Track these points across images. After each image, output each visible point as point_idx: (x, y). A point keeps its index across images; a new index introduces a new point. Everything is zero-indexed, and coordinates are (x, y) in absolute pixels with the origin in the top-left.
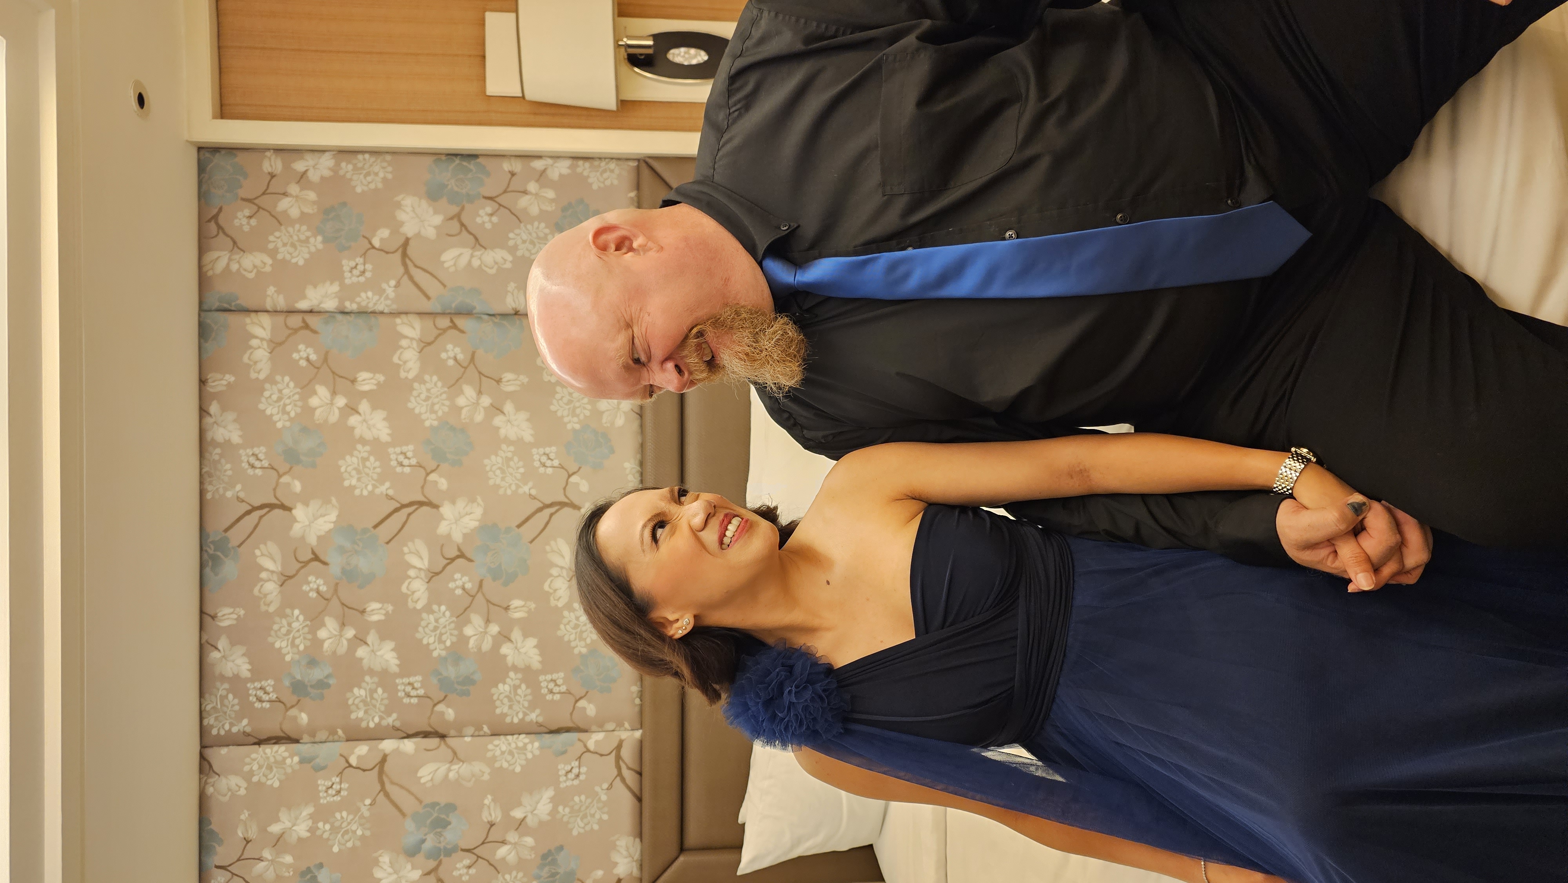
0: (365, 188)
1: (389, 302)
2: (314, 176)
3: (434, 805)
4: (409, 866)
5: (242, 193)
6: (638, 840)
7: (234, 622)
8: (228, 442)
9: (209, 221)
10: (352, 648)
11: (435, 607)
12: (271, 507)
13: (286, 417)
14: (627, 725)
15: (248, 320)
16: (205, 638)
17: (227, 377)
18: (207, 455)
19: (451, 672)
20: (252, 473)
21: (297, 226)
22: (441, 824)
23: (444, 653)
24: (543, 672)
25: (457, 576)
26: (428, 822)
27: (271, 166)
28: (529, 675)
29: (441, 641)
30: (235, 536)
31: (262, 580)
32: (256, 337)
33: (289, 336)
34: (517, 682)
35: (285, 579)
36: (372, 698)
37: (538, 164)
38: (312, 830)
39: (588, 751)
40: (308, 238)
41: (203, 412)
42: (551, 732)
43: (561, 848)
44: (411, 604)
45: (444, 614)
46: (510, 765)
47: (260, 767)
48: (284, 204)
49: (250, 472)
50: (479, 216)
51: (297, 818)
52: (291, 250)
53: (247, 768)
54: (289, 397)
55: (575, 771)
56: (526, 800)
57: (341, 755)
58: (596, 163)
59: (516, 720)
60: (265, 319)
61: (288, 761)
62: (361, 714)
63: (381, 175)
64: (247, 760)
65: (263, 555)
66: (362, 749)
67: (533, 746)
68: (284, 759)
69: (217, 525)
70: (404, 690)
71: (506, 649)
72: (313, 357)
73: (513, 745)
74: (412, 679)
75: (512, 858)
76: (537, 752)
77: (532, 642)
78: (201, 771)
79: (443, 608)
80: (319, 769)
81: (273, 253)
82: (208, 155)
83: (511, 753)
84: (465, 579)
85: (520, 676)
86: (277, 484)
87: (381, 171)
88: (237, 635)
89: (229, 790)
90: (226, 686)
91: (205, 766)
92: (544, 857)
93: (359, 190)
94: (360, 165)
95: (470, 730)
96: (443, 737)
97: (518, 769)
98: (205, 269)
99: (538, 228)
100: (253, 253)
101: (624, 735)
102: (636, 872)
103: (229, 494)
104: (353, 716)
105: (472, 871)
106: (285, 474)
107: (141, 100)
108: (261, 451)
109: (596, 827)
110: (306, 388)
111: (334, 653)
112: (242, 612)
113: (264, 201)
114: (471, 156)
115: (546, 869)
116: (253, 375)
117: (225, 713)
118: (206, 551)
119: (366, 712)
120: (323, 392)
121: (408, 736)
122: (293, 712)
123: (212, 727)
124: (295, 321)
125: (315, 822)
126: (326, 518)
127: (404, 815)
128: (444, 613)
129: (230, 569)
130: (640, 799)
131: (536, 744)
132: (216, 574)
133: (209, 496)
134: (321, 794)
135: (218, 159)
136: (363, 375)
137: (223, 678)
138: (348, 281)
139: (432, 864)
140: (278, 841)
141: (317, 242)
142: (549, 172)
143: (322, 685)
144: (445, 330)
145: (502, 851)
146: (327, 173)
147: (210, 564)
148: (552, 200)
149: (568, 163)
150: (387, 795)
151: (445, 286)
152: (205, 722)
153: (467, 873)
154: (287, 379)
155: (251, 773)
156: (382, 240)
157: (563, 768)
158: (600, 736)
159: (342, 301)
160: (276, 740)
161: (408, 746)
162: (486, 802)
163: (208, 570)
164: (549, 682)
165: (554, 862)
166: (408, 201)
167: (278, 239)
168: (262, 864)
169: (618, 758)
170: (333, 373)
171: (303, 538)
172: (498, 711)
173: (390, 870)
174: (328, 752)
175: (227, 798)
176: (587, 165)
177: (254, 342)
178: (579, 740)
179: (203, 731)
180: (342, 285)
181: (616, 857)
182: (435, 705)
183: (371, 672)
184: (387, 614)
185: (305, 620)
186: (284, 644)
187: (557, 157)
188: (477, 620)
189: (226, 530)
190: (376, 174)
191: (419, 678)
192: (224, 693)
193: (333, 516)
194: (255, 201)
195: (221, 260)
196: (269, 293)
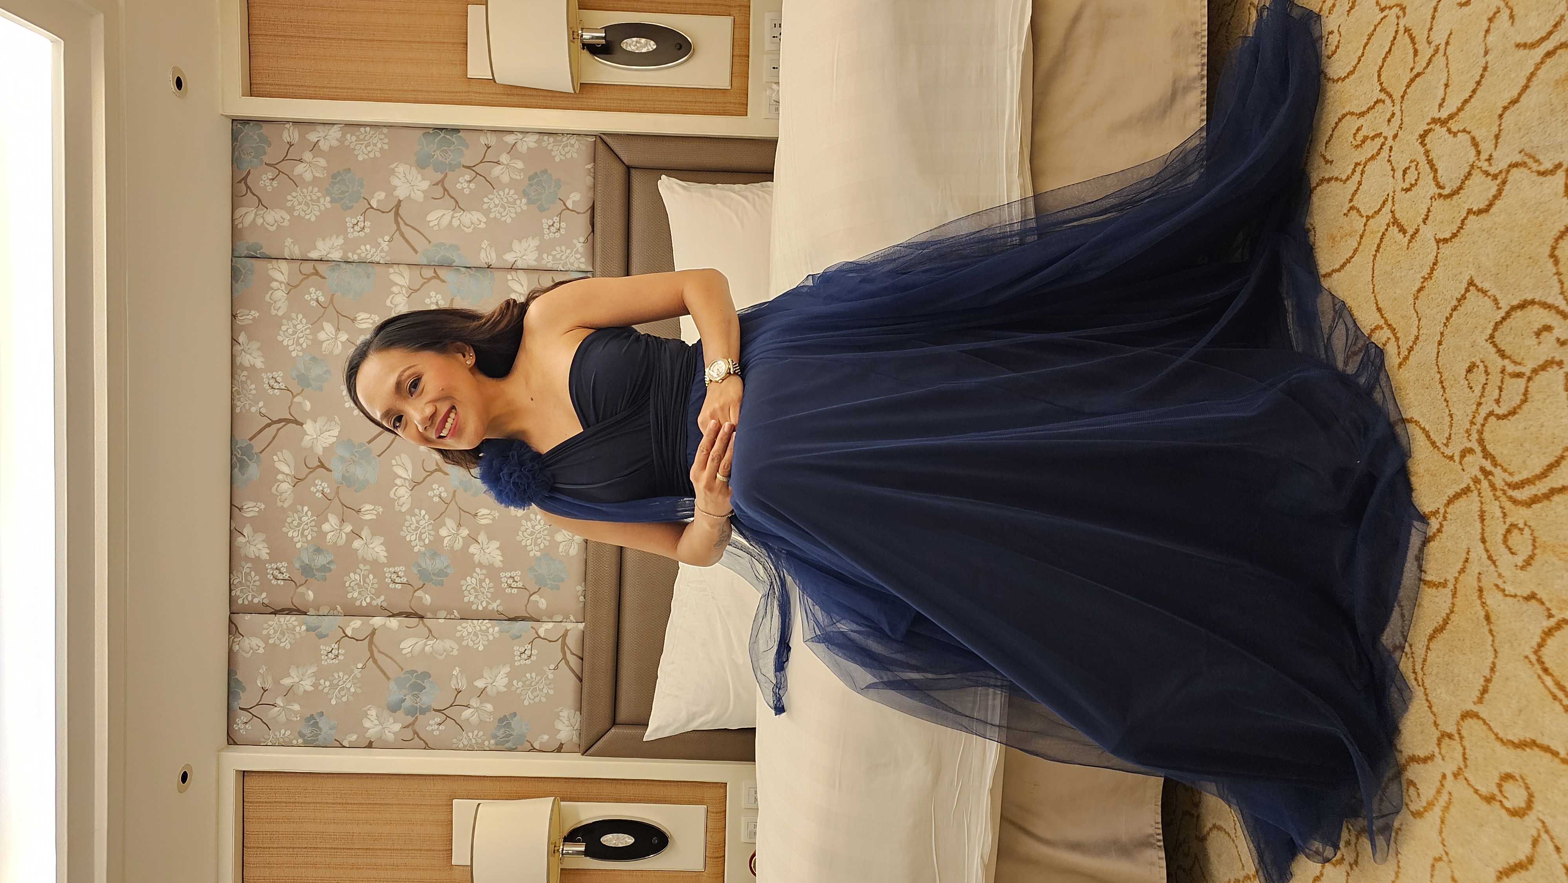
0: (366, 157)
1: (383, 254)
2: (324, 146)
3: (413, 672)
4: (391, 720)
5: (266, 159)
6: (578, 713)
7: (257, 514)
8: (253, 366)
9: (240, 182)
10: (349, 541)
11: (417, 511)
12: (287, 421)
13: (299, 348)
14: (572, 618)
15: (270, 266)
16: (233, 525)
17: (253, 312)
18: (236, 376)
19: (428, 564)
20: (271, 393)
21: (310, 188)
22: (418, 688)
23: (423, 549)
24: (503, 570)
25: (435, 486)
26: (408, 685)
27: (290, 136)
28: (492, 571)
29: (420, 539)
30: (258, 444)
31: (279, 481)
32: (276, 281)
33: (302, 280)
34: (483, 577)
35: (297, 481)
36: (365, 582)
37: (510, 139)
38: (315, 685)
39: (539, 637)
40: (319, 198)
41: (234, 341)
42: (509, 620)
43: (515, 714)
44: (397, 508)
45: (424, 518)
46: (474, 644)
47: (275, 632)
48: (300, 169)
49: (270, 391)
50: (459, 182)
51: (303, 675)
52: (305, 208)
53: (265, 632)
54: (302, 332)
55: (528, 652)
56: (486, 673)
57: (339, 627)
58: (559, 138)
59: (480, 608)
60: (283, 265)
61: (298, 629)
62: (356, 595)
63: (379, 145)
64: (265, 626)
65: (279, 460)
66: (357, 623)
67: (494, 629)
68: (295, 627)
69: (244, 435)
70: (390, 577)
71: (473, 549)
72: (322, 299)
73: (478, 628)
74: (397, 569)
75: (474, 719)
76: (497, 635)
77: (495, 544)
78: (230, 633)
79: (423, 512)
80: (321, 636)
81: (290, 210)
82: (239, 126)
83: (476, 634)
84: (442, 489)
85: (484, 571)
86: (292, 403)
87: (379, 143)
88: (261, 524)
89: (251, 648)
90: (249, 565)
91: (233, 628)
92: (501, 720)
93: (360, 158)
94: (362, 137)
95: (443, 614)
96: (422, 617)
97: (481, 648)
98: (236, 222)
99: (508, 194)
100: (274, 210)
101: (569, 626)
102: (575, 739)
103: (253, 409)
104: (349, 596)
105: (442, 727)
106: (298, 394)
107: (179, 83)
108: (279, 375)
109: (544, 700)
110: (316, 324)
111: (335, 543)
112: (263, 506)
113: (282, 166)
114: (455, 130)
115: (502, 730)
116: (274, 312)
117: (248, 587)
118: (235, 455)
119: (360, 593)
120: (329, 328)
121: (393, 615)
122: (302, 589)
123: (239, 597)
124: (307, 268)
125: (318, 679)
126: (330, 433)
127: (388, 678)
128: (424, 516)
129: (253, 470)
130: (581, 680)
131: (497, 629)
132: (243, 475)
133: (238, 410)
134: (323, 657)
135: (248, 129)
136: (362, 316)
137: (247, 559)
138: (350, 236)
139: (410, 719)
140: (289, 691)
141: (326, 202)
142: (518, 145)
143: (324, 569)
144: (430, 279)
145: (467, 713)
146: (335, 143)
147: (238, 465)
148: (521, 170)
149: (537, 136)
150: (375, 661)
151: (430, 242)
152: (233, 593)
153: (438, 729)
154: (300, 316)
155: (268, 636)
156: (378, 201)
157: (518, 649)
158: (551, 625)
159: (345, 253)
160: (289, 611)
161: (394, 623)
162: (455, 672)
163: (236, 470)
164: (508, 578)
165: (509, 724)
166: (401, 169)
167: (294, 198)
168: (277, 709)
169: (564, 644)
170: (337, 312)
171: (312, 448)
172: (466, 600)
173: (377, 722)
174: (328, 624)
175: (249, 655)
176: (551, 140)
177: (275, 285)
178: (532, 627)
179: (231, 600)
180: (346, 238)
181: (559, 725)
182: (415, 591)
183: (364, 561)
184: (378, 515)
185: (312, 516)
186: (295, 534)
187: (525, 132)
188: (450, 523)
189: (251, 439)
190: (375, 145)
191: (402, 568)
192: (248, 570)
193: (336, 432)
194: (277, 166)
195: (249, 215)
196: (287, 244)
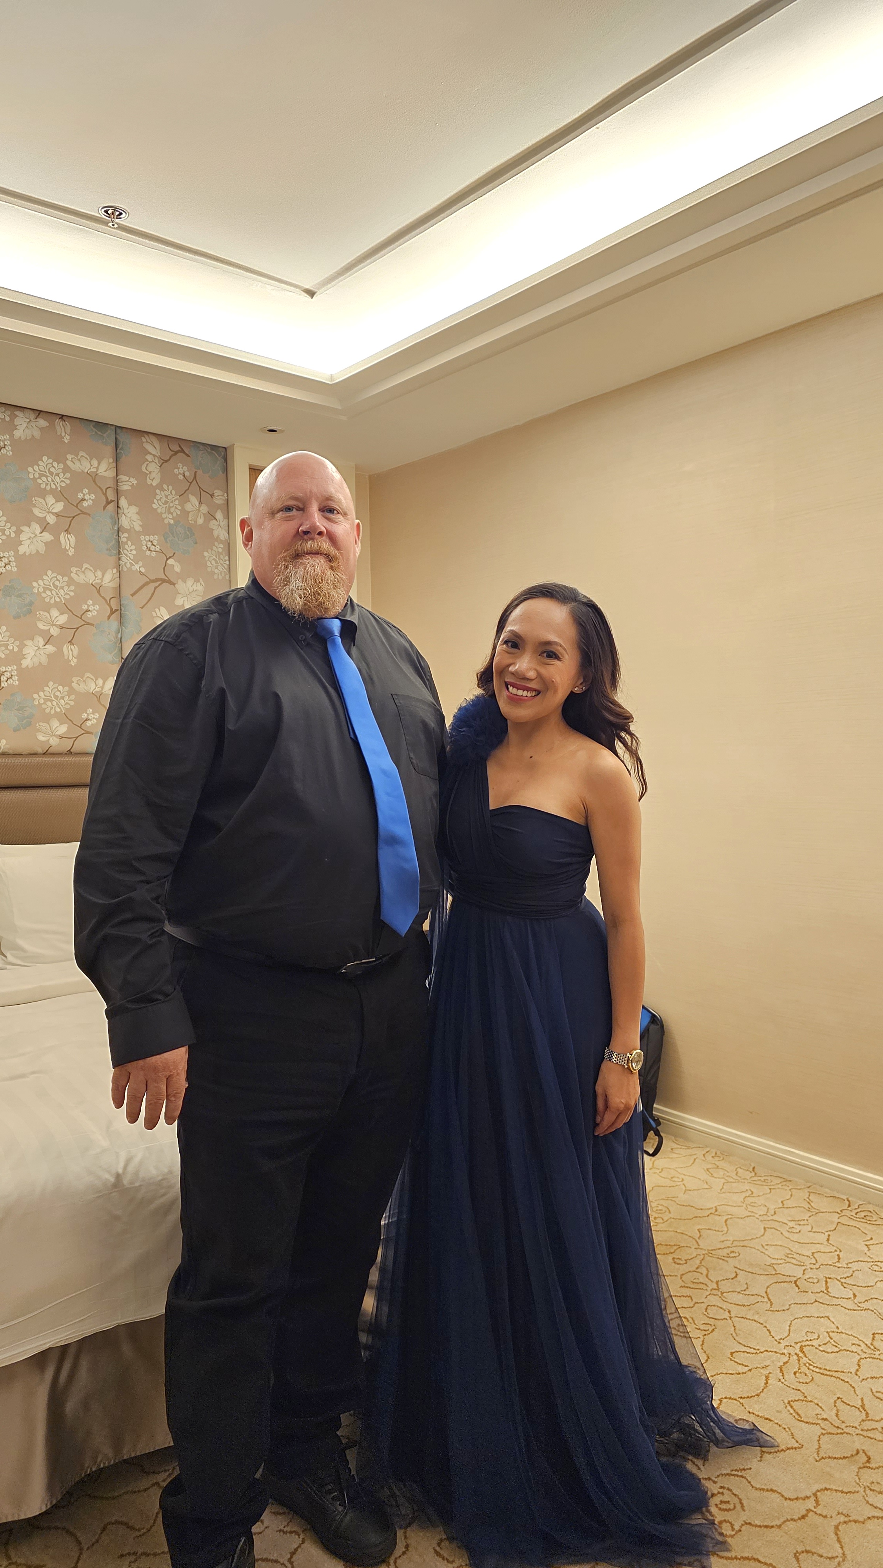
0: (207, 559)
1: (128, 565)
2: (213, 524)
5: (200, 473)
8: (15, 427)
9: (180, 446)
13: (37, 476)
15: (111, 460)
17: (68, 437)
21: (179, 507)
27: (218, 496)
32: (99, 465)
33: (101, 489)
40: (172, 514)
41: (39, 413)
48: (194, 500)
52: (163, 501)
54: (53, 481)
60: (111, 474)
72: (86, 504)
81: (160, 487)
82: (223, 453)
87: (218, 571)
93: (206, 554)
94: (222, 557)
98: (146, 436)
100: (159, 473)
108: (9, 452)
110: (60, 495)
113: (195, 487)
116: (70, 457)
124: (111, 495)
135: (220, 460)
136: (73, 539)
141: (170, 520)
144: (109, 605)
146: (215, 533)
151: (141, 607)
154: (68, 481)
156: (173, 566)
166: (198, 587)
167: (170, 492)
170: (74, 518)
177: (95, 463)
180: (140, 533)
190: (216, 567)
194: (195, 480)
195: (153, 448)
196: (132, 479)
